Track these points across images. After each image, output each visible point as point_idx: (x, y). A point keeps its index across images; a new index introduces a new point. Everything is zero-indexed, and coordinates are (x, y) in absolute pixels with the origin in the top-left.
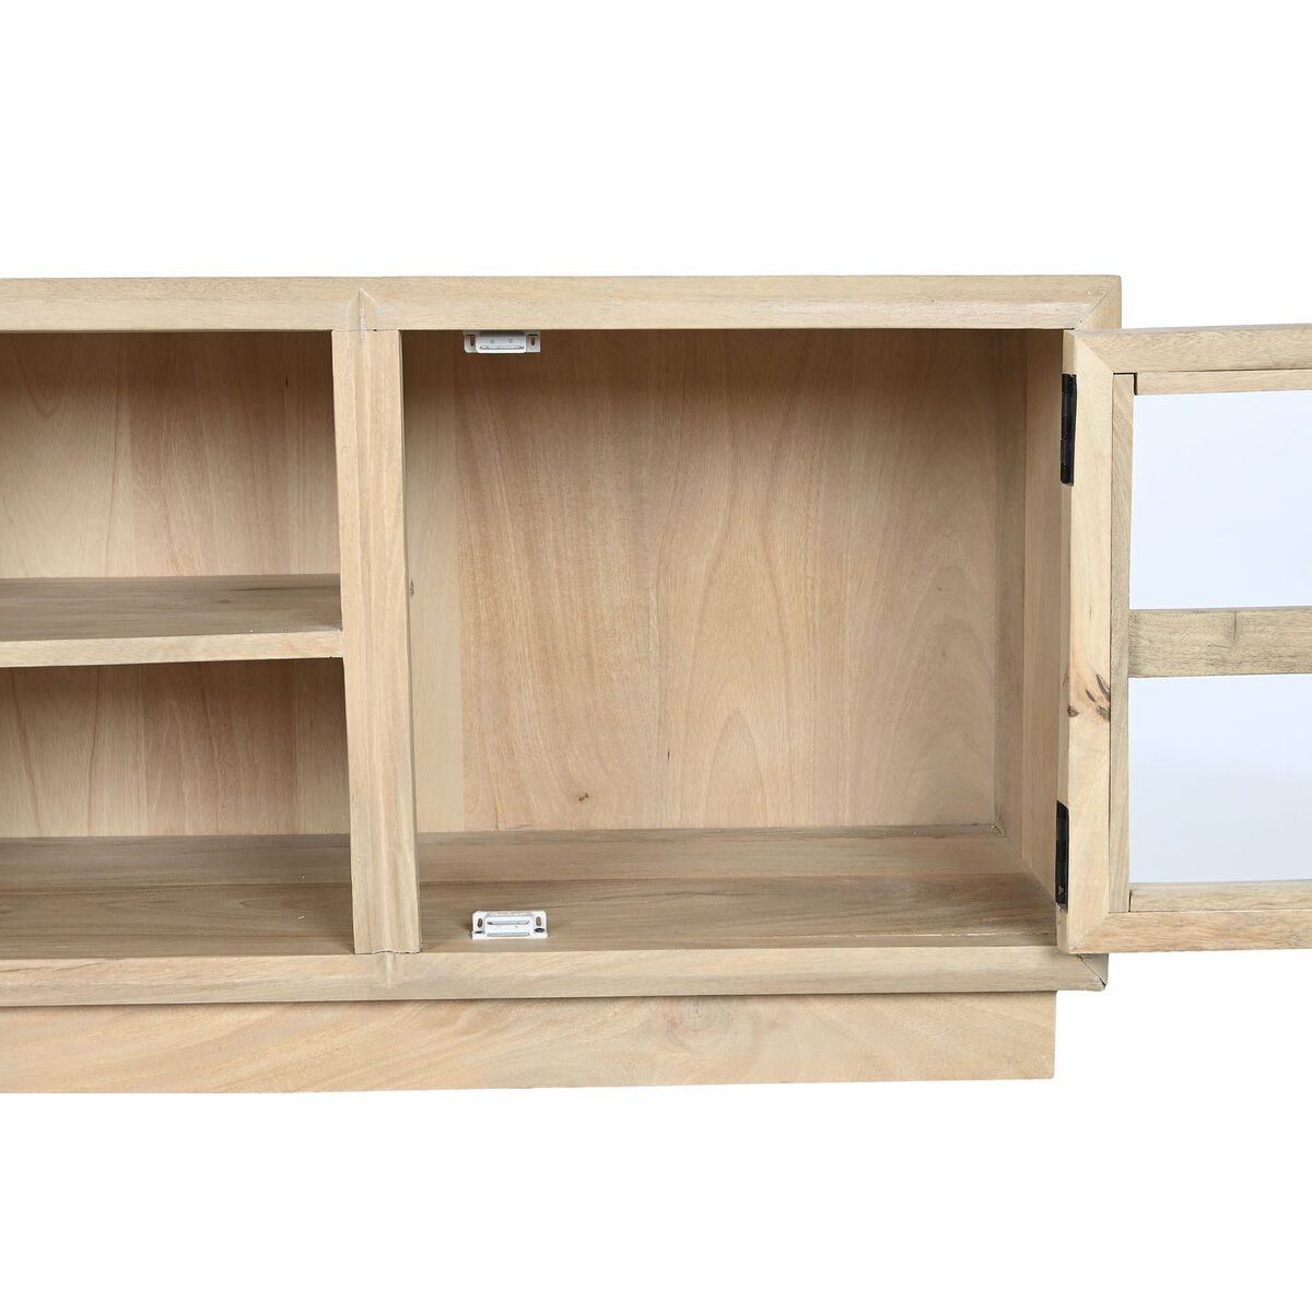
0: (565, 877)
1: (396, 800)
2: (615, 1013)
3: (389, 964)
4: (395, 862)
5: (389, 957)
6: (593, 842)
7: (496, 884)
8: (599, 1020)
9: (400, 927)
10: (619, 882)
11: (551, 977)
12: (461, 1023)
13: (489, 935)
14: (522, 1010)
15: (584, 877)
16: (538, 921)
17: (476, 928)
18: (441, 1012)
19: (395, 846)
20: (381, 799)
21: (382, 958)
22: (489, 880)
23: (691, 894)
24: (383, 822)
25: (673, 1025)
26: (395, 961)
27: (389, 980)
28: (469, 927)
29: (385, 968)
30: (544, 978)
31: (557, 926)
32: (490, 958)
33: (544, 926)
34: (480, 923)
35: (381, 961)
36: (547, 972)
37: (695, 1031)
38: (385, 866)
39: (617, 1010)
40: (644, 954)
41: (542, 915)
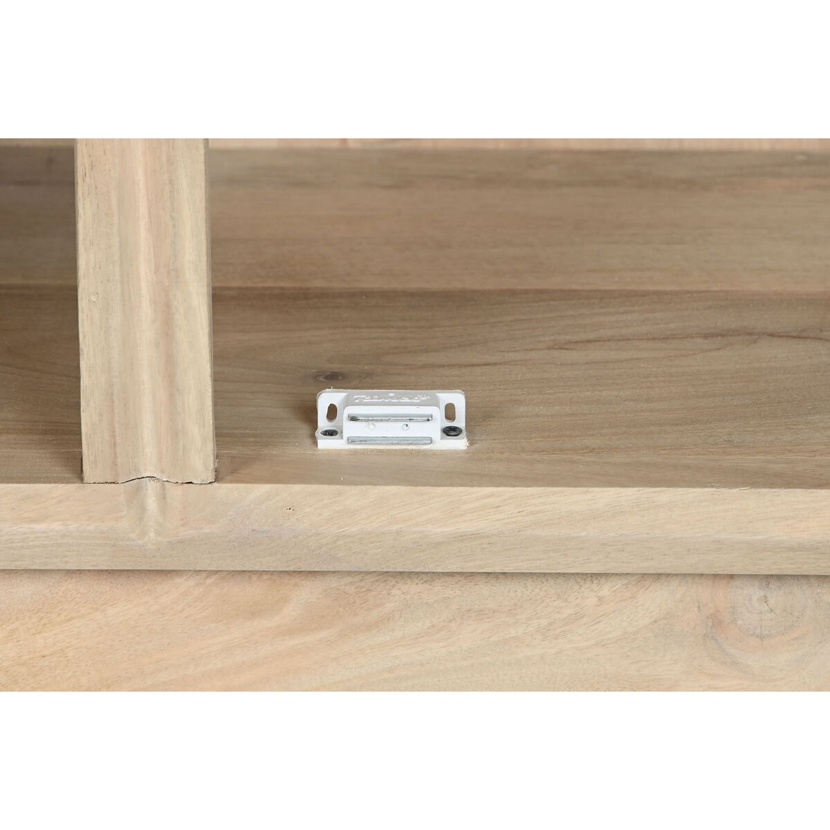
0: (491, 284)
1: (171, 181)
2: (600, 599)
3: (152, 503)
4: (167, 307)
5: (151, 488)
6: (542, 184)
7: (357, 299)
8: (568, 612)
9: (175, 432)
10: (603, 297)
11: (475, 536)
12: (291, 612)
13: (351, 441)
14: (413, 588)
15: (533, 283)
16: (450, 412)
17: (323, 423)
18: (253, 591)
19: (168, 272)
20: (140, 176)
21: (138, 489)
22: (336, 285)
23: (753, 335)
24: (143, 224)
25: (716, 623)
26: (163, 497)
27: (152, 534)
28: (309, 414)
29: (143, 508)
30: (462, 538)
31: (487, 416)
32: (355, 497)
33: (460, 422)
34: (332, 412)
35: (136, 496)
36: (466, 527)
37: (762, 637)
38: (146, 311)
39: (601, 594)
40: (665, 495)
41: (458, 399)
